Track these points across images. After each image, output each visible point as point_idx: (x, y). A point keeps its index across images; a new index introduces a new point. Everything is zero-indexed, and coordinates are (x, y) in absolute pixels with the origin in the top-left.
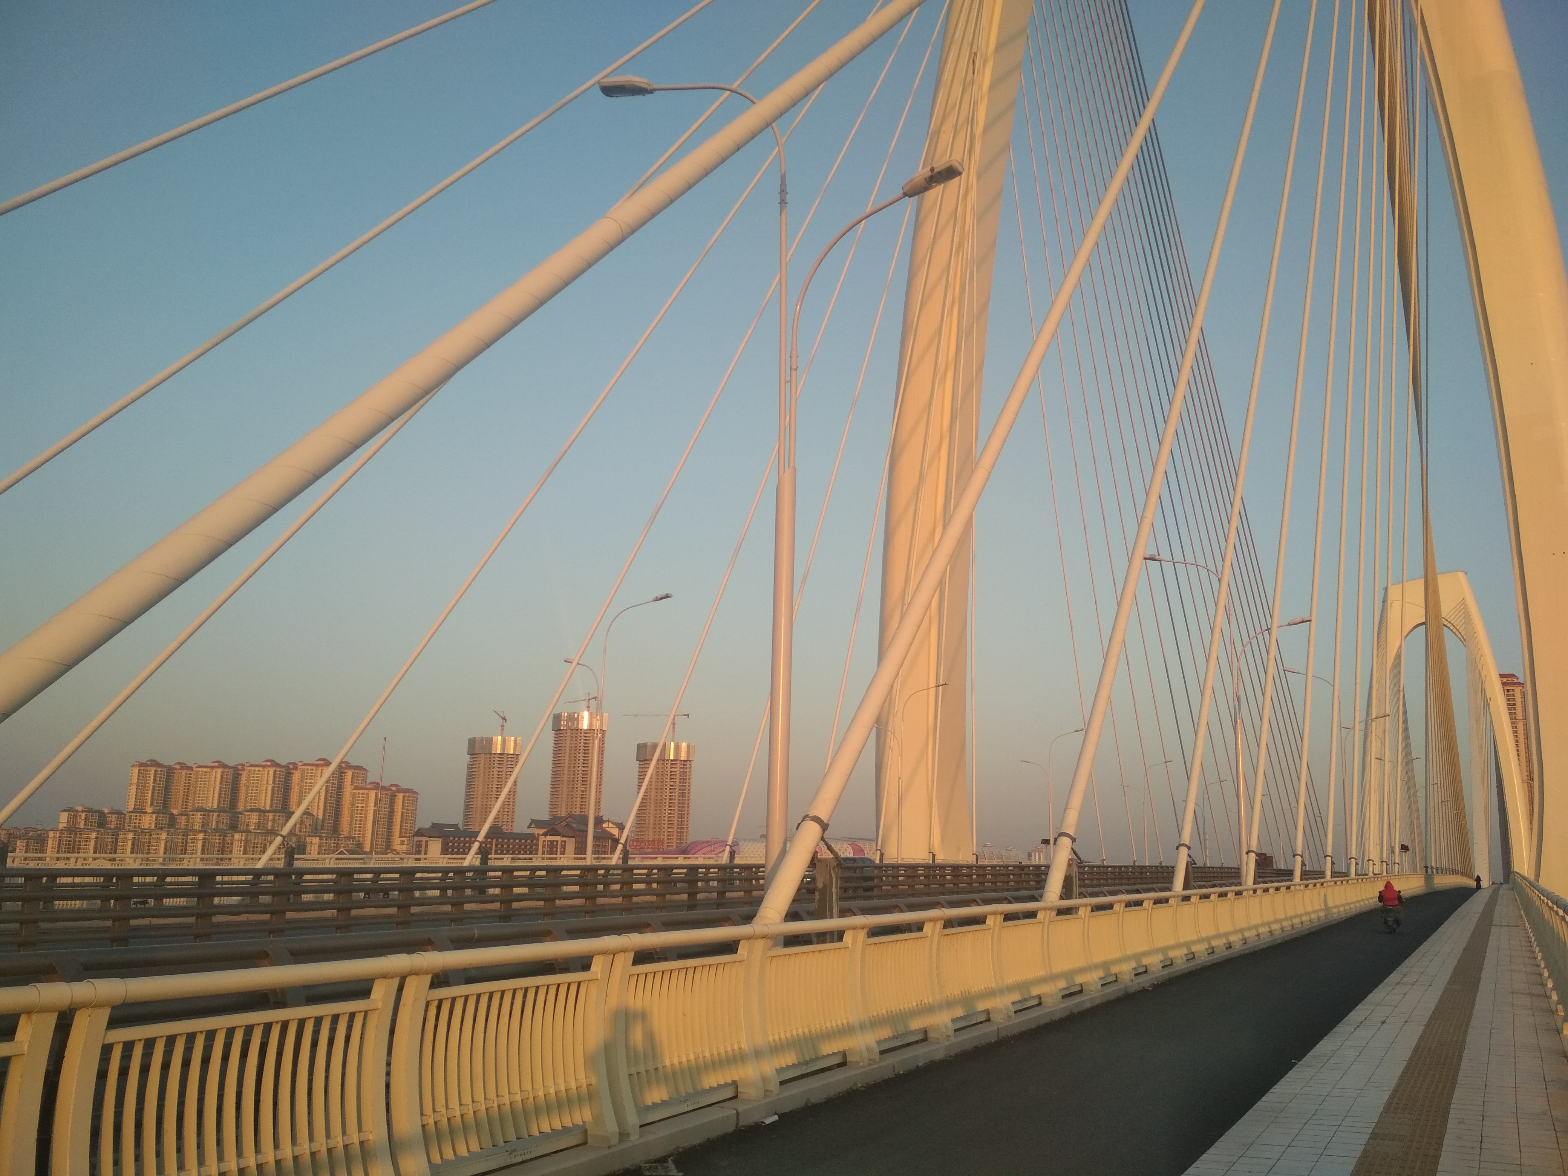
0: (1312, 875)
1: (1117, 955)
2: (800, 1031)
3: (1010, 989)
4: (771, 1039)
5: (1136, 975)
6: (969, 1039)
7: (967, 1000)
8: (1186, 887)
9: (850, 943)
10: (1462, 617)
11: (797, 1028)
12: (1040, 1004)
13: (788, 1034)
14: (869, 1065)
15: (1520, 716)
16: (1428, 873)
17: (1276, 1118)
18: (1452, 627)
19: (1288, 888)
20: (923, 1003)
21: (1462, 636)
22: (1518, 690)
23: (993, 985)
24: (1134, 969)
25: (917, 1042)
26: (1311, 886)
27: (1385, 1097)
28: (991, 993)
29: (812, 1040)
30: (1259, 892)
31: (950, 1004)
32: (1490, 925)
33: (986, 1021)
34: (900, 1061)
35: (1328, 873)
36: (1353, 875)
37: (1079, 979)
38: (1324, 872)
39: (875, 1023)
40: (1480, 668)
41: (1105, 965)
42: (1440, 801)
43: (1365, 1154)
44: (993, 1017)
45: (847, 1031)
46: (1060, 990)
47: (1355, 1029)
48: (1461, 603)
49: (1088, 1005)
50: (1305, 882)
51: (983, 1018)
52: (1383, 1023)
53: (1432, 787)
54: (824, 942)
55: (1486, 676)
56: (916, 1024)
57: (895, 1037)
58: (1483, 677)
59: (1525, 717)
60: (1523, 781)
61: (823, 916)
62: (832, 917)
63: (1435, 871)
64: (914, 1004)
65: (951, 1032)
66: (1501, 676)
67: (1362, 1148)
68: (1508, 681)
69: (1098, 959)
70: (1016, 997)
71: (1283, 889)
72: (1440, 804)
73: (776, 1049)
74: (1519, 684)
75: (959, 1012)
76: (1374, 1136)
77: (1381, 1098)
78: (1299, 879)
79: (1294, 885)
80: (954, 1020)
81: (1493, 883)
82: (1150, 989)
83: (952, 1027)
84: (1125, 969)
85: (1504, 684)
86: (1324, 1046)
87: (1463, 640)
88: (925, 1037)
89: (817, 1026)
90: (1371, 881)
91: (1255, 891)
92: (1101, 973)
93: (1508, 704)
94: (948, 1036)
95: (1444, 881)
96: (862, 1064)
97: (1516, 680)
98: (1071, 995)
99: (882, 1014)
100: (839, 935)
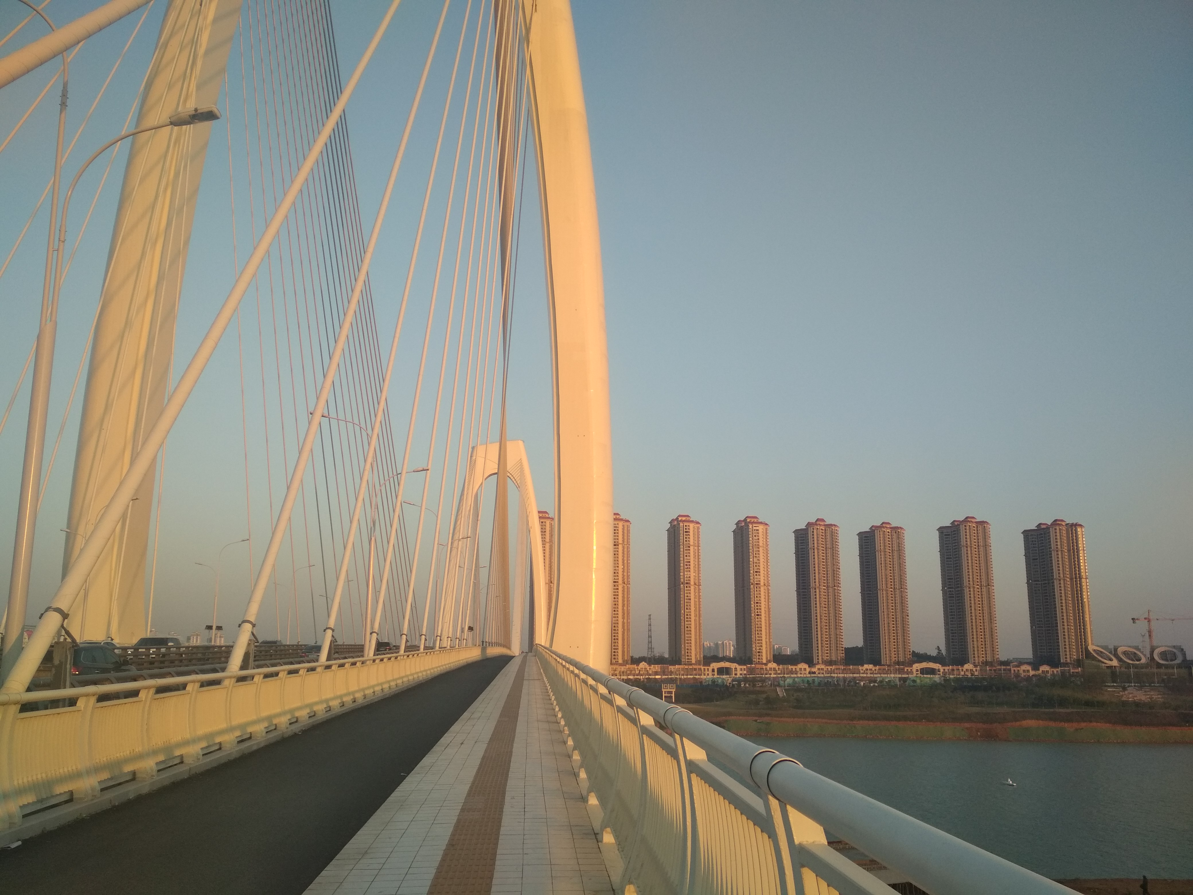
0: (412, 648)
1: (278, 710)
2: (39, 777)
3: (200, 739)
4: (16, 783)
5: (290, 724)
6: (166, 778)
7: (168, 749)
8: (328, 659)
9: (83, 706)
10: (519, 471)
11: (38, 775)
12: (220, 749)
13: (30, 779)
14: (92, 800)
15: (548, 540)
16: (484, 645)
17: (401, 806)
18: (512, 478)
19: (396, 658)
20: (135, 752)
21: (518, 484)
22: (548, 522)
23: (188, 736)
24: (289, 720)
25: (127, 781)
26: (410, 656)
27: (467, 788)
28: (186, 743)
29: (49, 784)
30: (377, 661)
31: (155, 752)
32: (523, 680)
33: (179, 763)
34: (114, 796)
35: (422, 647)
36: (437, 648)
37: (250, 730)
38: (419, 647)
39: (97, 769)
40: (527, 506)
41: (269, 718)
42: (495, 596)
43: (459, 821)
44: (186, 760)
45: (77, 775)
46: (237, 737)
47: (445, 749)
48: (519, 462)
49: (255, 748)
50: (407, 653)
51: (177, 761)
52: (462, 744)
53: (491, 586)
54: (58, 707)
55: (530, 512)
56: (128, 768)
57: (111, 779)
58: (528, 513)
59: (551, 541)
60: (546, 583)
61: (58, 688)
62: (65, 688)
63: (488, 644)
64: (128, 752)
65: (155, 773)
66: (539, 512)
67: (456, 818)
68: (543, 515)
69: (264, 714)
70: (204, 744)
71: (393, 659)
72: (495, 598)
73: (20, 792)
74: (549, 518)
75: (161, 758)
76: (463, 810)
77: (466, 788)
78: (403, 651)
79: (400, 656)
80: (157, 764)
81: (523, 652)
82: (300, 733)
83: (155, 768)
84: (283, 721)
85: (540, 518)
86: (427, 761)
87: (518, 487)
88: (134, 777)
89: (53, 772)
90: (448, 652)
91: (374, 661)
92: (266, 724)
93: (542, 532)
94: (153, 776)
95: (494, 651)
96: (86, 800)
97: (547, 516)
98: (242, 741)
99: (103, 761)
100: (72, 702)
